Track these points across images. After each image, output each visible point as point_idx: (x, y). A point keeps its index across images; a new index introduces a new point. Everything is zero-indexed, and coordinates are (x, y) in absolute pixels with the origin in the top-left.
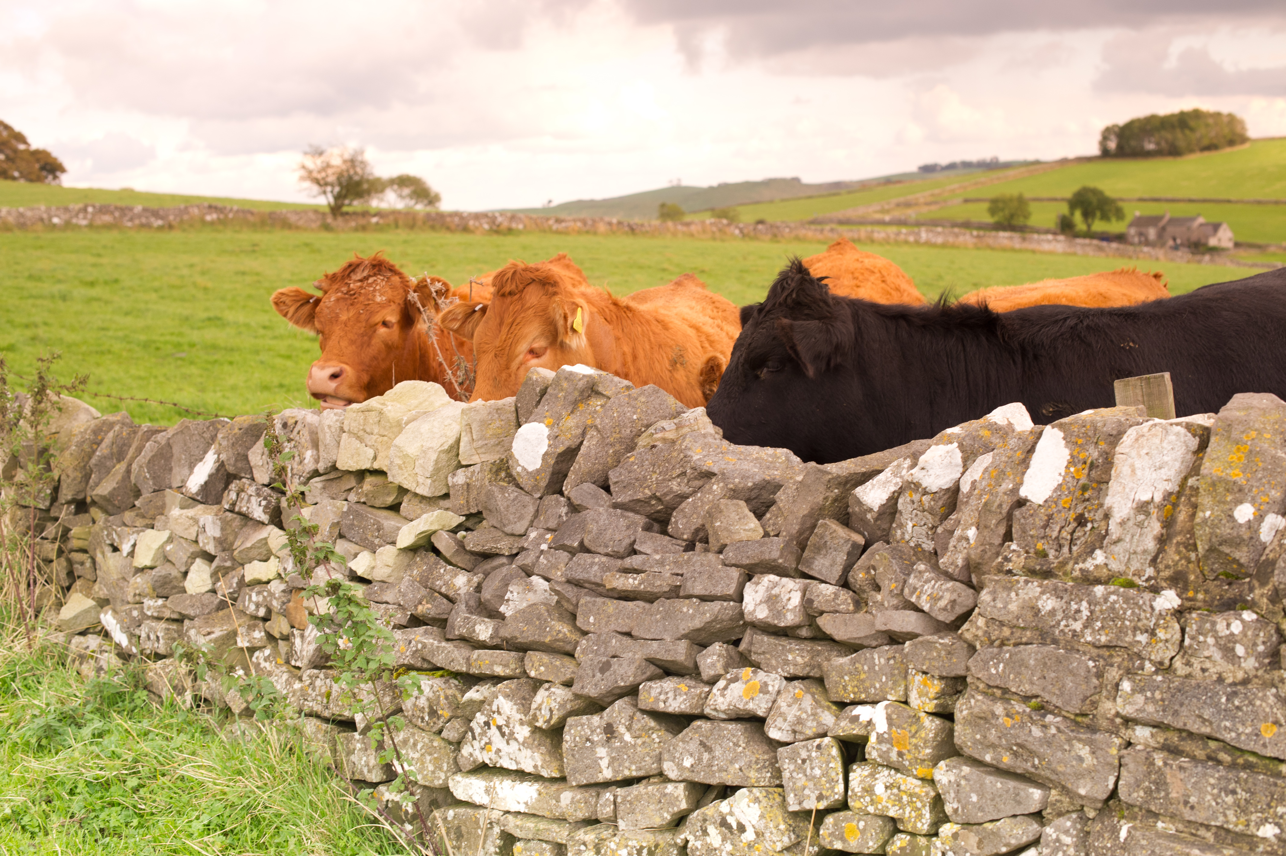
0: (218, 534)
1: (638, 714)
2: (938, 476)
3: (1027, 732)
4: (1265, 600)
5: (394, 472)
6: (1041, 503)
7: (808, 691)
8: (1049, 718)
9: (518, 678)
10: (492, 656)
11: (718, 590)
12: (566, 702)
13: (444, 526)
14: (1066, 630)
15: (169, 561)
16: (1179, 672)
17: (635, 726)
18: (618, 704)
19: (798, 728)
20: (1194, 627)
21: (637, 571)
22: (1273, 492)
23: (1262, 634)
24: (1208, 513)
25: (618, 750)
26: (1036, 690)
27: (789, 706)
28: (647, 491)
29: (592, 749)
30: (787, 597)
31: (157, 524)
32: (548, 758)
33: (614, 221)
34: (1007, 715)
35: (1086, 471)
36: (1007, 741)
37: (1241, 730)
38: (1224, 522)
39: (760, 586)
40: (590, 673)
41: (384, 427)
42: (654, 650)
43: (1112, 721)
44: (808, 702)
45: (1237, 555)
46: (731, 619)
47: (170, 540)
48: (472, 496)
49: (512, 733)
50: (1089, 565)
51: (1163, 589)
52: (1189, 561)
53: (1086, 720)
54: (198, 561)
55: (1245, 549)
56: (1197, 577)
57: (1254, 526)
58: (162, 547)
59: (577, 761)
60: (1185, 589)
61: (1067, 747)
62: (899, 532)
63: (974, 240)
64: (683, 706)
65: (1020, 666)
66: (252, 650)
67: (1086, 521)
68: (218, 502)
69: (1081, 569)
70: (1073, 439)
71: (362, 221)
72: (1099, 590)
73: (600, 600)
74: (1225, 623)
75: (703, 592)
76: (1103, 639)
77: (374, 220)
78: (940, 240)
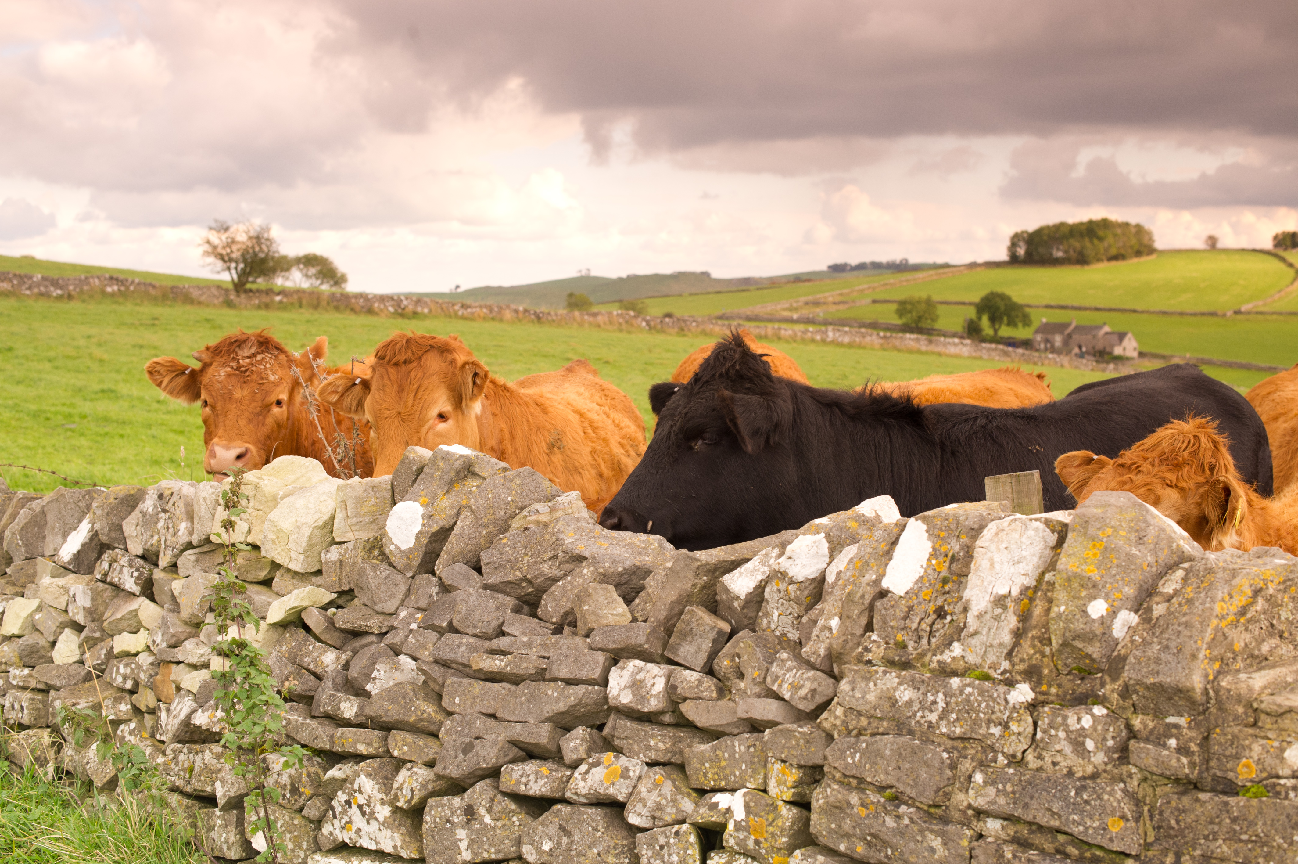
0: (88, 604)
1: (499, 796)
2: (804, 566)
3: (881, 822)
4: (1116, 696)
5: (267, 547)
6: (902, 594)
7: (668, 777)
8: (903, 809)
9: (381, 757)
10: (355, 734)
11: (583, 674)
12: (427, 783)
13: (315, 603)
14: (922, 722)
15: (37, 630)
16: (1031, 766)
17: (496, 808)
18: (479, 785)
19: (658, 814)
20: (1046, 721)
21: (504, 653)
22: (1127, 589)
23: (1111, 729)
24: (1062, 608)
25: (478, 832)
26: (890, 780)
27: (649, 792)
28: (518, 573)
29: (452, 831)
30: (651, 683)
31: (27, 592)
32: (407, 839)
33: (521, 309)
34: (862, 805)
35: (947, 564)
36: (861, 830)
37: (1089, 824)
38: (1077, 617)
39: (625, 671)
40: (453, 753)
41: (260, 502)
42: (518, 732)
43: (964, 813)
44: (668, 788)
45: (1090, 650)
46: (595, 704)
47: (39, 608)
48: (344, 574)
49: (373, 813)
50: (946, 657)
51: (1017, 682)
52: (1043, 655)
53: (939, 811)
54: (67, 630)
55: (1098, 644)
56: (1051, 671)
57: (1106, 622)
58: (31, 615)
59: (437, 842)
60: (1039, 683)
61: (919, 838)
62: (765, 621)
63: (881, 341)
64: (544, 790)
65: (876, 756)
66: (116, 723)
67: (946, 614)
68: (90, 571)
69: (938, 661)
70: (936, 532)
71: (265, 299)
72: (955, 682)
73: (466, 681)
74: (1076, 718)
75: (568, 676)
76: (958, 731)
77: (278, 298)
78: (846, 340)
